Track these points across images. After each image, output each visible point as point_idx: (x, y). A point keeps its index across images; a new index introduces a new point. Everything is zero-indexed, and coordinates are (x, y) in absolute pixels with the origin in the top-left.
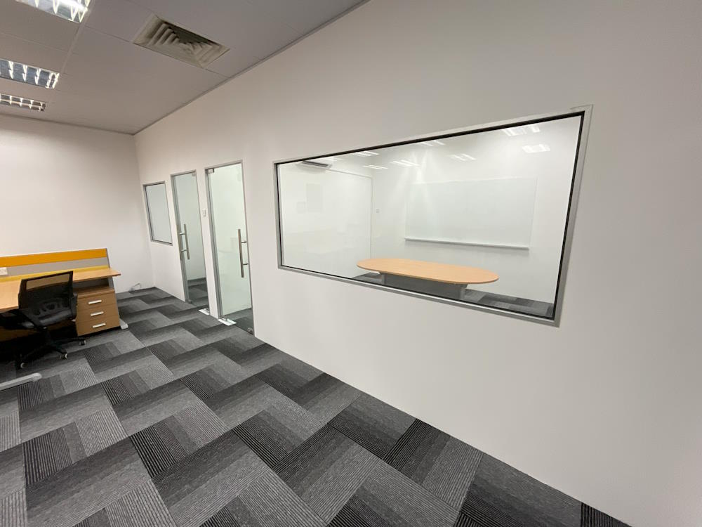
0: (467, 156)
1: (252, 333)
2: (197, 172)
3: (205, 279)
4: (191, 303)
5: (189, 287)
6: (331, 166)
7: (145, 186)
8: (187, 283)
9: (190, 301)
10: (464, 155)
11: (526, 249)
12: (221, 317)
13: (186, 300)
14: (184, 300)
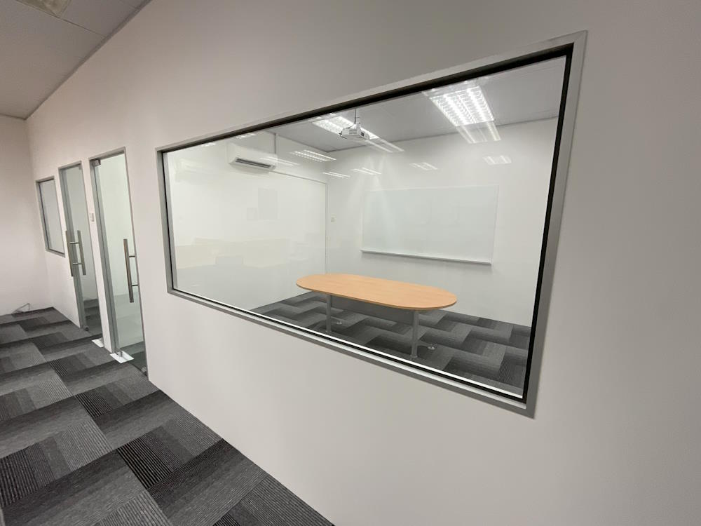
0: (428, 165)
1: (146, 374)
2: (83, 164)
3: (96, 301)
4: (87, 330)
5: (86, 310)
6: (274, 167)
7: (39, 183)
8: (83, 304)
9: (85, 327)
10: (426, 163)
11: (489, 265)
12: (116, 351)
13: (82, 326)
14: (79, 326)
